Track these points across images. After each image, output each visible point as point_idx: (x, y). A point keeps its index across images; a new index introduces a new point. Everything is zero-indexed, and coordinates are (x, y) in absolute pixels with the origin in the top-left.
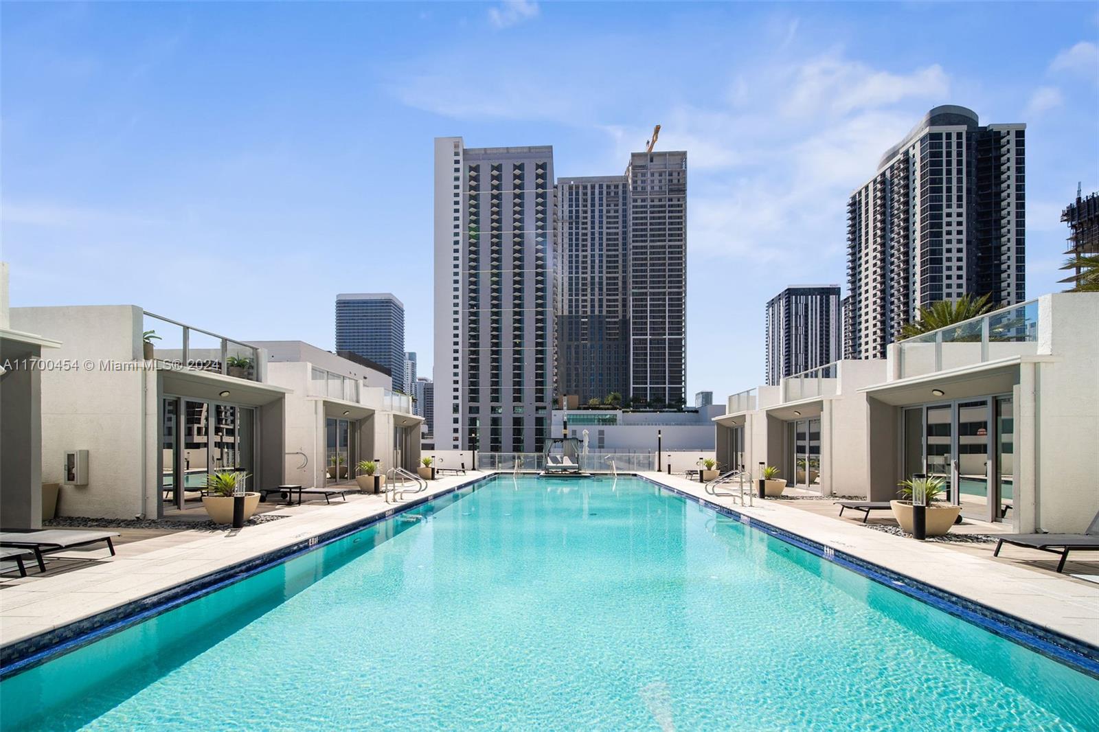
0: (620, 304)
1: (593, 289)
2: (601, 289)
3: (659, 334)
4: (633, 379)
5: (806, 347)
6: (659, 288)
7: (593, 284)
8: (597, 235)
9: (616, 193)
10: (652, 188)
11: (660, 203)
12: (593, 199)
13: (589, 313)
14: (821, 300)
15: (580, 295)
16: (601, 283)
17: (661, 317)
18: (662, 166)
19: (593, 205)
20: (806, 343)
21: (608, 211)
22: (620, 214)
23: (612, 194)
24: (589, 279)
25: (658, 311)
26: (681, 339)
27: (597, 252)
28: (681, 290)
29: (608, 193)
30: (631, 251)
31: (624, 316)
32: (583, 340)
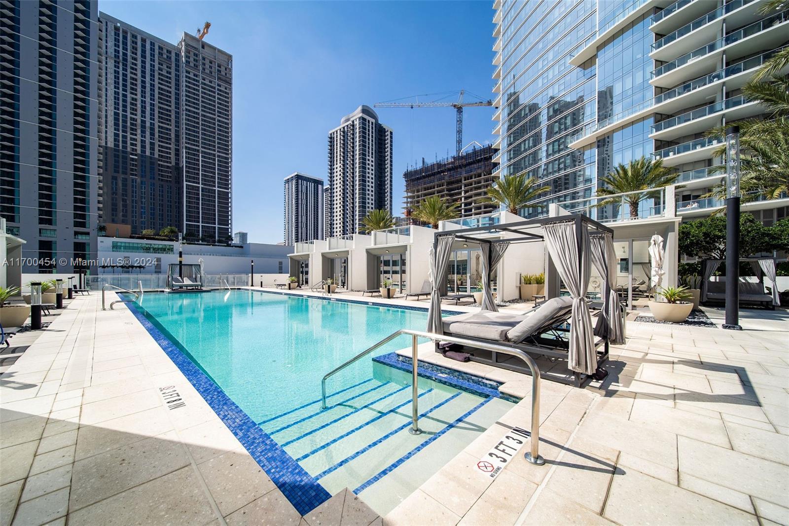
0: (173, 152)
1: (143, 132)
2: (152, 134)
3: (210, 185)
4: (187, 217)
5: (307, 212)
6: (210, 149)
7: (143, 127)
8: (148, 85)
9: (169, 58)
10: (204, 69)
11: (210, 84)
12: (144, 51)
13: (139, 152)
14: (314, 186)
15: (129, 133)
16: (152, 129)
17: (212, 172)
18: (213, 57)
19: (143, 56)
20: (307, 210)
21: (160, 69)
22: (173, 76)
23: (165, 56)
24: (139, 121)
25: (208, 167)
26: (228, 193)
27: (148, 100)
28: (227, 156)
29: (160, 54)
30: (184, 112)
31: (177, 164)
32: (132, 175)
